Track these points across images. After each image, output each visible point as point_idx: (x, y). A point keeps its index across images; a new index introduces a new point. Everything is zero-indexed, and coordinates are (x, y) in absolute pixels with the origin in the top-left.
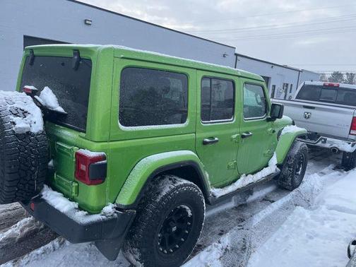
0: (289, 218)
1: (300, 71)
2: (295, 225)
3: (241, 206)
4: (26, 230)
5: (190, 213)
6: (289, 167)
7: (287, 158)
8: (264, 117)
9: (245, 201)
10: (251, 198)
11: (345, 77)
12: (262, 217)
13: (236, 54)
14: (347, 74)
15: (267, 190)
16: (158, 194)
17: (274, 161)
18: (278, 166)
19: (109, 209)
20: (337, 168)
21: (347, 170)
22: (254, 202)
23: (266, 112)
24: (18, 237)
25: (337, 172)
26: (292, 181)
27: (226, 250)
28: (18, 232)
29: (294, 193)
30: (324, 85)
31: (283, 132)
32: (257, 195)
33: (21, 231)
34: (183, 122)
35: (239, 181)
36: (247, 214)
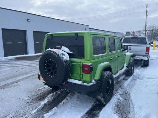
0: (136, 83)
1: (115, 33)
2: (139, 84)
3: (117, 82)
4: (52, 98)
5: (111, 83)
6: (130, 67)
7: (129, 64)
8: (121, 50)
9: (118, 80)
10: (119, 80)
11: (131, 33)
12: (127, 84)
13: (90, 28)
14: (132, 32)
15: (123, 76)
16: (104, 76)
17: (125, 65)
18: (127, 67)
19: (93, 81)
20: (142, 67)
21: (146, 67)
22: (121, 80)
23: (122, 48)
24: (51, 101)
25: (143, 68)
26: (132, 72)
27: (121, 94)
28: (50, 99)
29: (132, 76)
30: (132, 37)
31: (126, 55)
32: (121, 78)
33: (51, 98)
34: (105, 53)
35: (119, 72)
36: (121, 84)
